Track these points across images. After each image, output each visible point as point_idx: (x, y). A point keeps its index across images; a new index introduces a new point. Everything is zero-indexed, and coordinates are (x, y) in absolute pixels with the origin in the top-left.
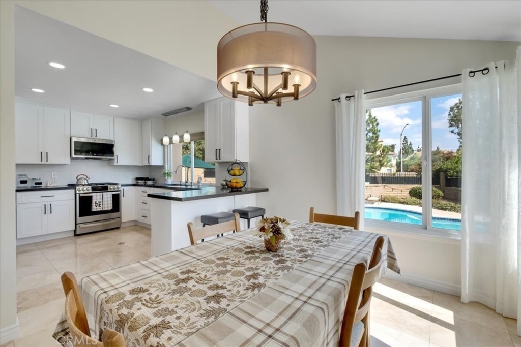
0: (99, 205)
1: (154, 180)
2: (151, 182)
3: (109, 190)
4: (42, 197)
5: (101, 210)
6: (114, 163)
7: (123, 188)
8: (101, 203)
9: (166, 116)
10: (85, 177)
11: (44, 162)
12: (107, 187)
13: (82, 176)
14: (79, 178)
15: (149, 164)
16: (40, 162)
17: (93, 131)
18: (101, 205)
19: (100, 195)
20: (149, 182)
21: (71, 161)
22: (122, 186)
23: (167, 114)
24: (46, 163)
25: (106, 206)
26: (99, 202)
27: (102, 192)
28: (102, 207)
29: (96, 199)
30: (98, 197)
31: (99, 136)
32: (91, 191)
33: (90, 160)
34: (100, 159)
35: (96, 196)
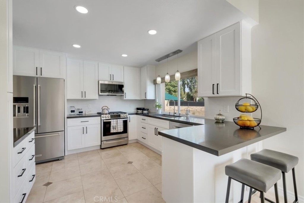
0: (115, 128)
1: (148, 110)
2: (146, 111)
3: (121, 117)
4: (81, 122)
5: (116, 132)
6: (123, 98)
7: (129, 116)
8: (116, 127)
9: (159, 61)
10: (107, 108)
11: (84, 98)
12: (120, 115)
13: (105, 107)
14: (103, 108)
15: (145, 99)
16: (81, 98)
17: (112, 77)
18: (116, 129)
19: (116, 121)
20: (145, 111)
21: (99, 97)
22: (129, 114)
23: (159, 60)
24: (85, 98)
25: (119, 129)
26: (115, 126)
27: (117, 119)
28: (116, 130)
29: (113, 124)
30: (115, 123)
31: (115, 80)
32: (110, 118)
33: (110, 96)
34: (116, 95)
35: (113, 121)
